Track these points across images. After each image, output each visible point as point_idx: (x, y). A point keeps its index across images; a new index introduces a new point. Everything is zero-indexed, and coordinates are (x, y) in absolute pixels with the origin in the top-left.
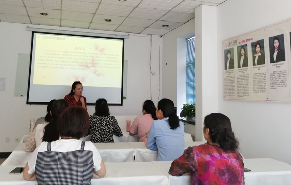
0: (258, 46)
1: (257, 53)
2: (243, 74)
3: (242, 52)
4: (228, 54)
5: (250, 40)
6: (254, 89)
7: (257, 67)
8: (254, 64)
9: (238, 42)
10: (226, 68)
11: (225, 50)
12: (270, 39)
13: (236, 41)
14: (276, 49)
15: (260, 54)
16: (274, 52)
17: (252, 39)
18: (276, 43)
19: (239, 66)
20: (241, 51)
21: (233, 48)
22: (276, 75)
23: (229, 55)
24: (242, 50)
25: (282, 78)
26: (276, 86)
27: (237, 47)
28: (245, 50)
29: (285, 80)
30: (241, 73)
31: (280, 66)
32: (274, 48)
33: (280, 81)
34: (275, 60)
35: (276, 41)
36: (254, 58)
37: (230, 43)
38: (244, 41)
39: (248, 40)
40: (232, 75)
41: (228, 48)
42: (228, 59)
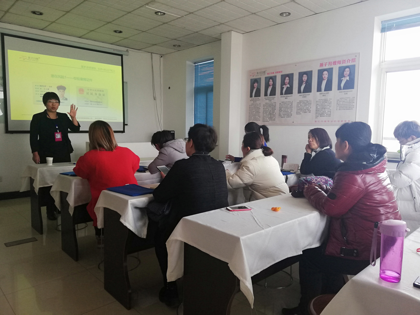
0: (287, 78)
1: (285, 85)
2: (269, 102)
3: (270, 83)
4: (255, 83)
5: (280, 72)
6: (280, 115)
7: (284, 97)
8: (282, 94)
9: (266, 73)
10: (251, 96)
11: (251, 80)
13: (264, 72)
14: (304, 83)
15: (288, 86)
16: (302, 85)
17: (282, 72)
18: (305, 78)
19: (266, 95)
20: (269, 81)
21: (260, 78)
22: (302, 103)
23: (256, 85)
24: (271, 80)
25: (307, 106)
26: (301, 112)
27: (266, 78)
28: (273, 81)
29: (309, 107)
30: (267, 101)
31: (306, 97)
32: (303, 81)
33: (305, 108)
34: (302, 92)
35: (305, 76)
36: (282, 89)
37: (258, 73)
38: (273, 73)
39: (278, 72)
40: (258, 102)
41: (255, 77)
42: (255, 88)
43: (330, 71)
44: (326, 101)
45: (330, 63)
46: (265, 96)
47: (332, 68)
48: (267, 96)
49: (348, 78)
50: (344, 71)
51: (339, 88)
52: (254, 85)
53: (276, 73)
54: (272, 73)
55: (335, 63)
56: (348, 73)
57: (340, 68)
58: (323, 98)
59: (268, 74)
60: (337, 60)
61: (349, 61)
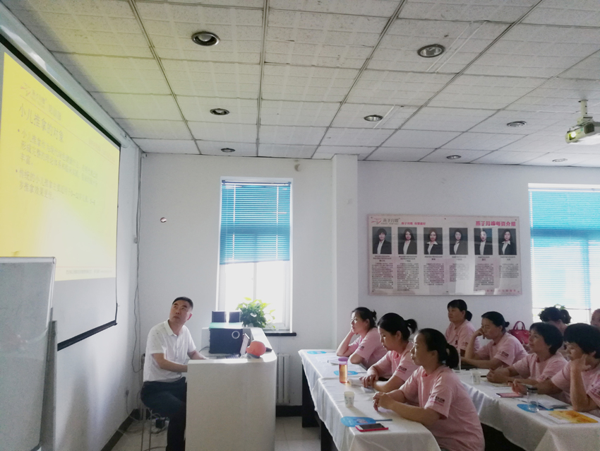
0: (433, 233)
1: (431, 241)
2: (407, 262)
3: (407, 236)
4: (379, 233)
5: (421, 224)
8: (426, 252)
9: (400, 222)
10: (375, 251)
11: (374, 228)
12: (451, 229)
13: (397, 220)
14: (458, 242)
15: (436, 243)
16: (455, 245)
17: (424, 224)
19: (401, 251)
20: (405, 234)
21: (390, 228)
22: (456, 267)
23: (382, 236)
24: (408, 233)
25: (464, 271)
26: (456, 278)
27: (399, 228)
28: (411, 234)
29: (467, 273)
30: (404, 262)
31: (461, 260)
32: (455, 240)
34: (455, 252)
35: (458, 233)
37: (385, 220)
38: (411, 223)
39: (419, 223)
40: (387, 261)
41: (380, 225)
42: (381, 240)
43: (489, 232)
44: (487, 266)
45: (488, 223)
46: (399, 253)
47: (491, 230)
48: (403, 253)
49: (509, 242)
50: (504, 234)
51: (500, 253)
52: (380, 236)
53: (416, 224)
54: (409, 223)
55: (493, 224)
56: (509, 237)
57: (499, 230)
58: (484, 262)
59: (403, 223)
60: (496, 220)
61: (508, 223)
